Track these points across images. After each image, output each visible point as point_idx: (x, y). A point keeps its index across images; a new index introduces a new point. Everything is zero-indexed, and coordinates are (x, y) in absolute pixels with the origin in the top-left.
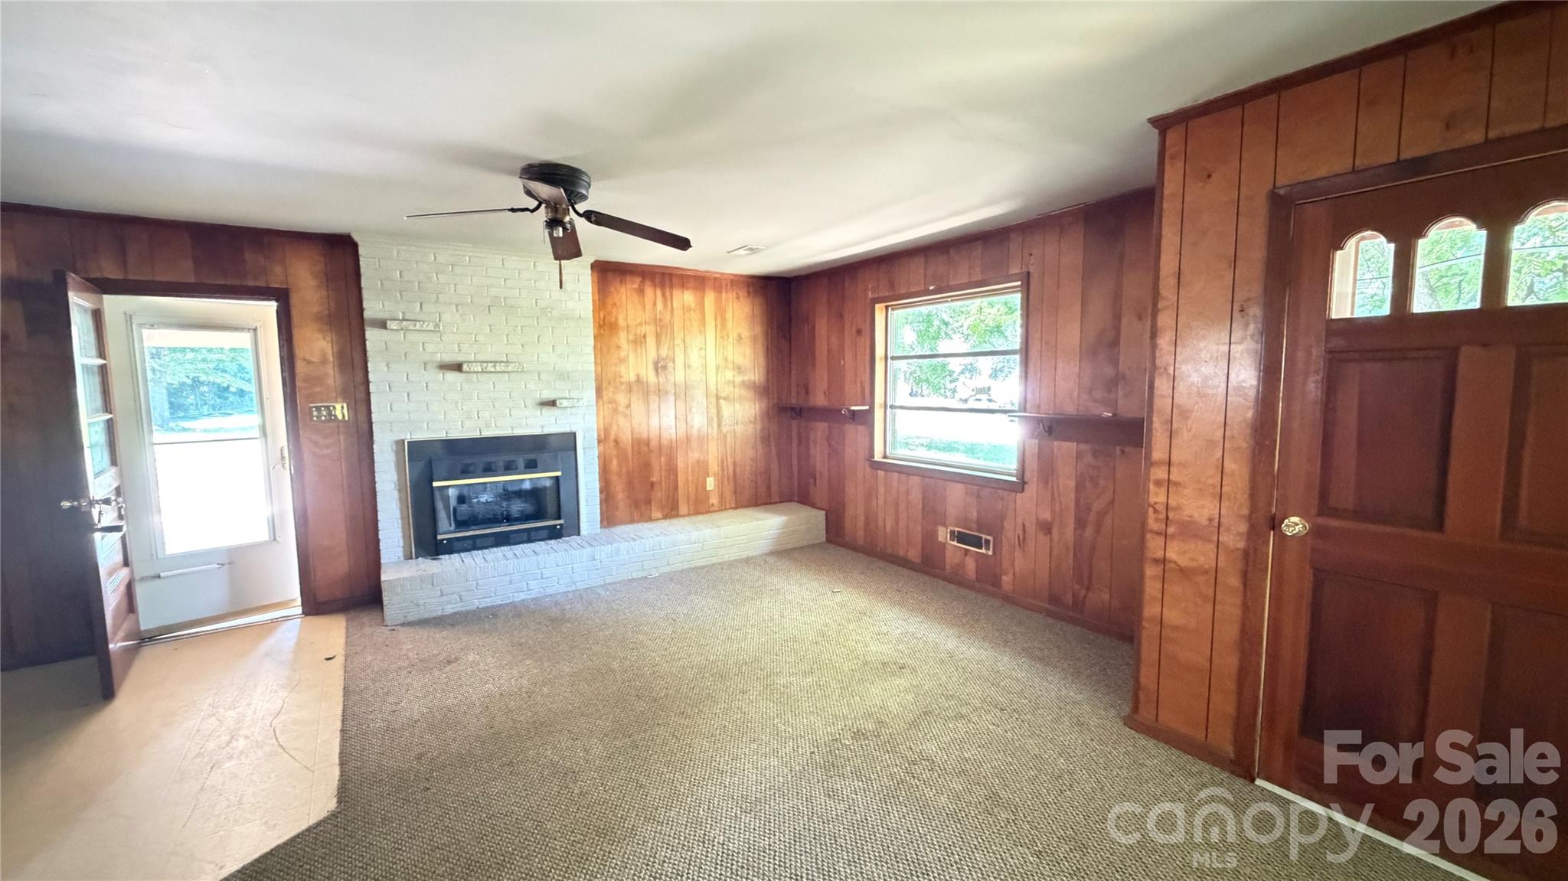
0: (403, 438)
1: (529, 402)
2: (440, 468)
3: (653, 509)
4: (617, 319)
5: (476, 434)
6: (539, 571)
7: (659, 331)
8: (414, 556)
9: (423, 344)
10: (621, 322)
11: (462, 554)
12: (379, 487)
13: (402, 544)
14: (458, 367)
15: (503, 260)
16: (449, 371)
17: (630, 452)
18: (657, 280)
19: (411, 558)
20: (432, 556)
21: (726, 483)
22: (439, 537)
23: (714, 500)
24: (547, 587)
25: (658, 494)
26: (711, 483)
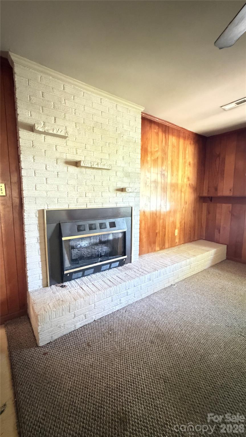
0: (43, 209)
1: (111, 189)
2: (66, 228)
3: (156, 246)
4: (147, 146)
5: (83, 207)
6: (126, 291)
7: (163, 156)
8: (49, 285)
9: (56, 146)
10: (149, 149)
11: (76, 280)
12: (27, 241)
13: (41, 278)
14: (77, 164)
15: (101, 99)
16: (71, 166)
17: (149, 218)
18: (164, 129)
19: (47, 286)
20: (59, 283)
21: (181, 232)
22: (66, 272)
23: (177, 240)
24: (129, 300)
25: (158, 239)
26: (177, 232)
